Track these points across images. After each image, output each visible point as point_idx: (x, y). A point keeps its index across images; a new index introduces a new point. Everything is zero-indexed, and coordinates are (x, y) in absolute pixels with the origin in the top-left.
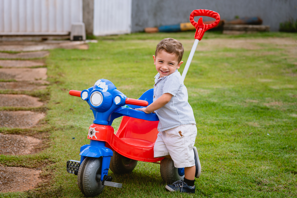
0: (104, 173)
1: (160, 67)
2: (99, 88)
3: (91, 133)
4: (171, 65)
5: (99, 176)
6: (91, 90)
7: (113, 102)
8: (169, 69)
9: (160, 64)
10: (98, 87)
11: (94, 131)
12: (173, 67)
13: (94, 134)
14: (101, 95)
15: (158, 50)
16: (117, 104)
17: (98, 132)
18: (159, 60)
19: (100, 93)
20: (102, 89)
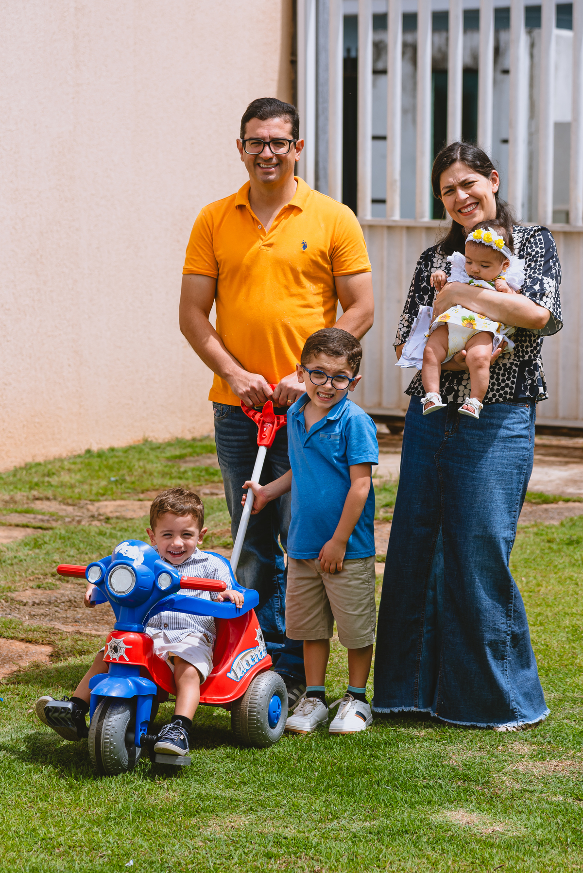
0: (141, 730)
1: (169, 546)
2: (127, 558)
3: (116, 649)
4: (187, 536)
5: (132, 736)
6: (107, 562)
7: (155, 584)
8: (185, 545)
9: (167, 539)
10: (124, 555)
11: (122, 645)
12: (193, 540)
13: (122, 652)
14: (131, 573)
15: (155, 515)
16: (163, 588)
17: (131, 647)
18: (162, 532)
19: (129, 568)
20: (133, 560)
